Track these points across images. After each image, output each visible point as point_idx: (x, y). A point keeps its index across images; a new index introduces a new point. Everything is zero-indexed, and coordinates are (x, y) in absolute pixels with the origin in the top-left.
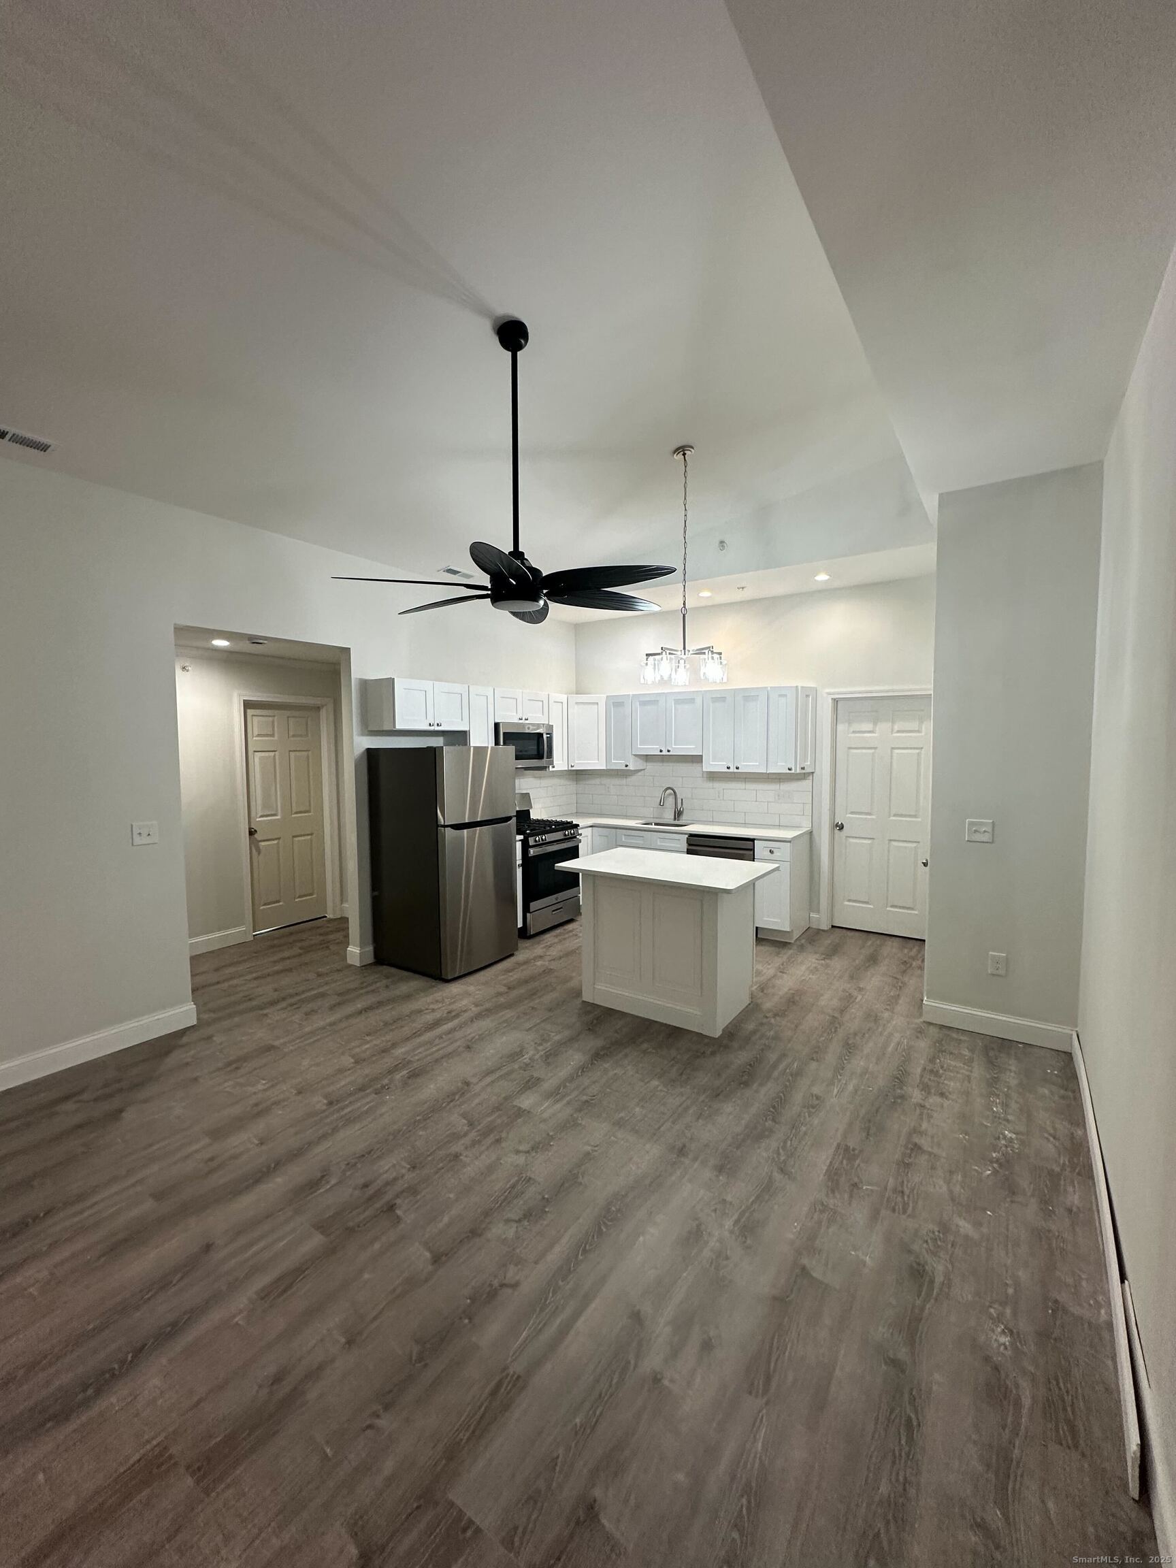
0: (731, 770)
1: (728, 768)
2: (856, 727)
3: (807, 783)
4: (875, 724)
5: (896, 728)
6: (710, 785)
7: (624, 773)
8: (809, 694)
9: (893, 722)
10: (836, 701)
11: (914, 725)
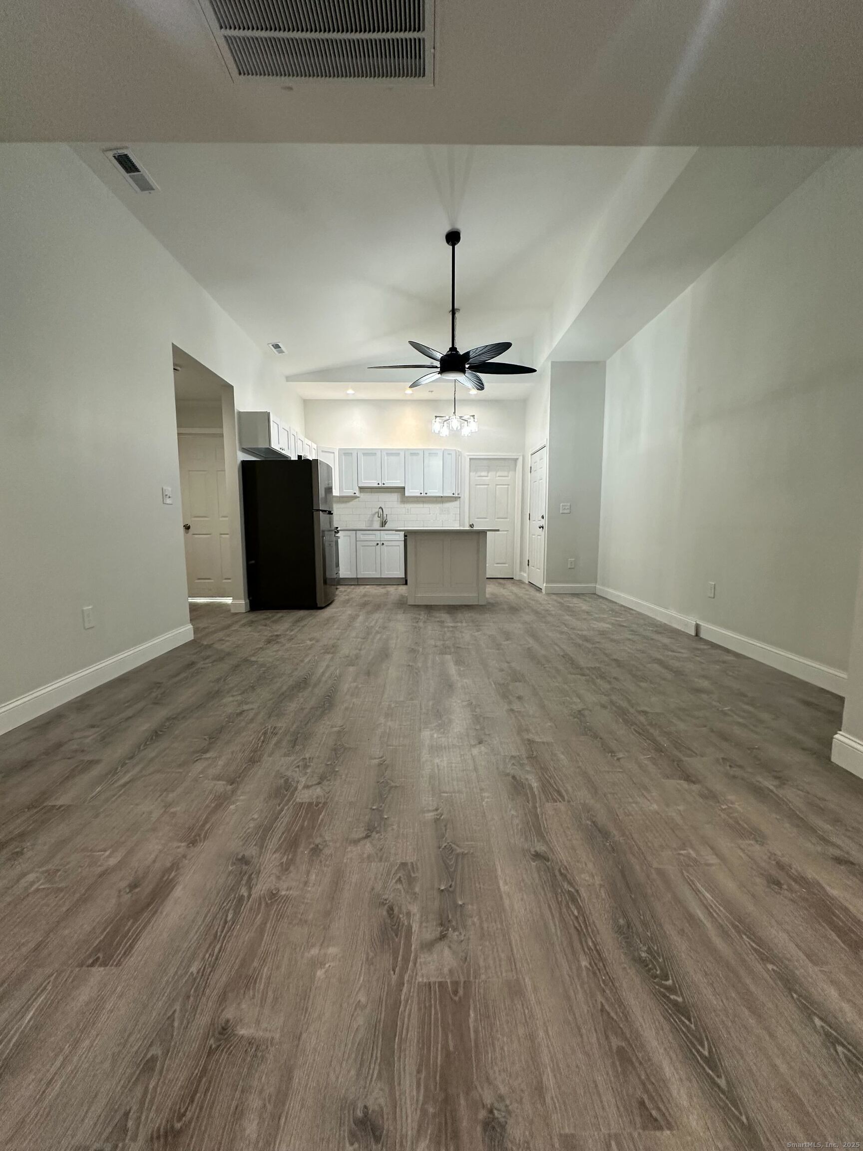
0: (422, 495)
1: (421, 494)
2: (479, 474)
3: (456, 504)
4: (488, 472)
5: (498, 475)
6: (403, 506)
7: (354, 498)
8: (458, 455)
9: (496, 472)
10: (470, 459)
11: (505, 474)
